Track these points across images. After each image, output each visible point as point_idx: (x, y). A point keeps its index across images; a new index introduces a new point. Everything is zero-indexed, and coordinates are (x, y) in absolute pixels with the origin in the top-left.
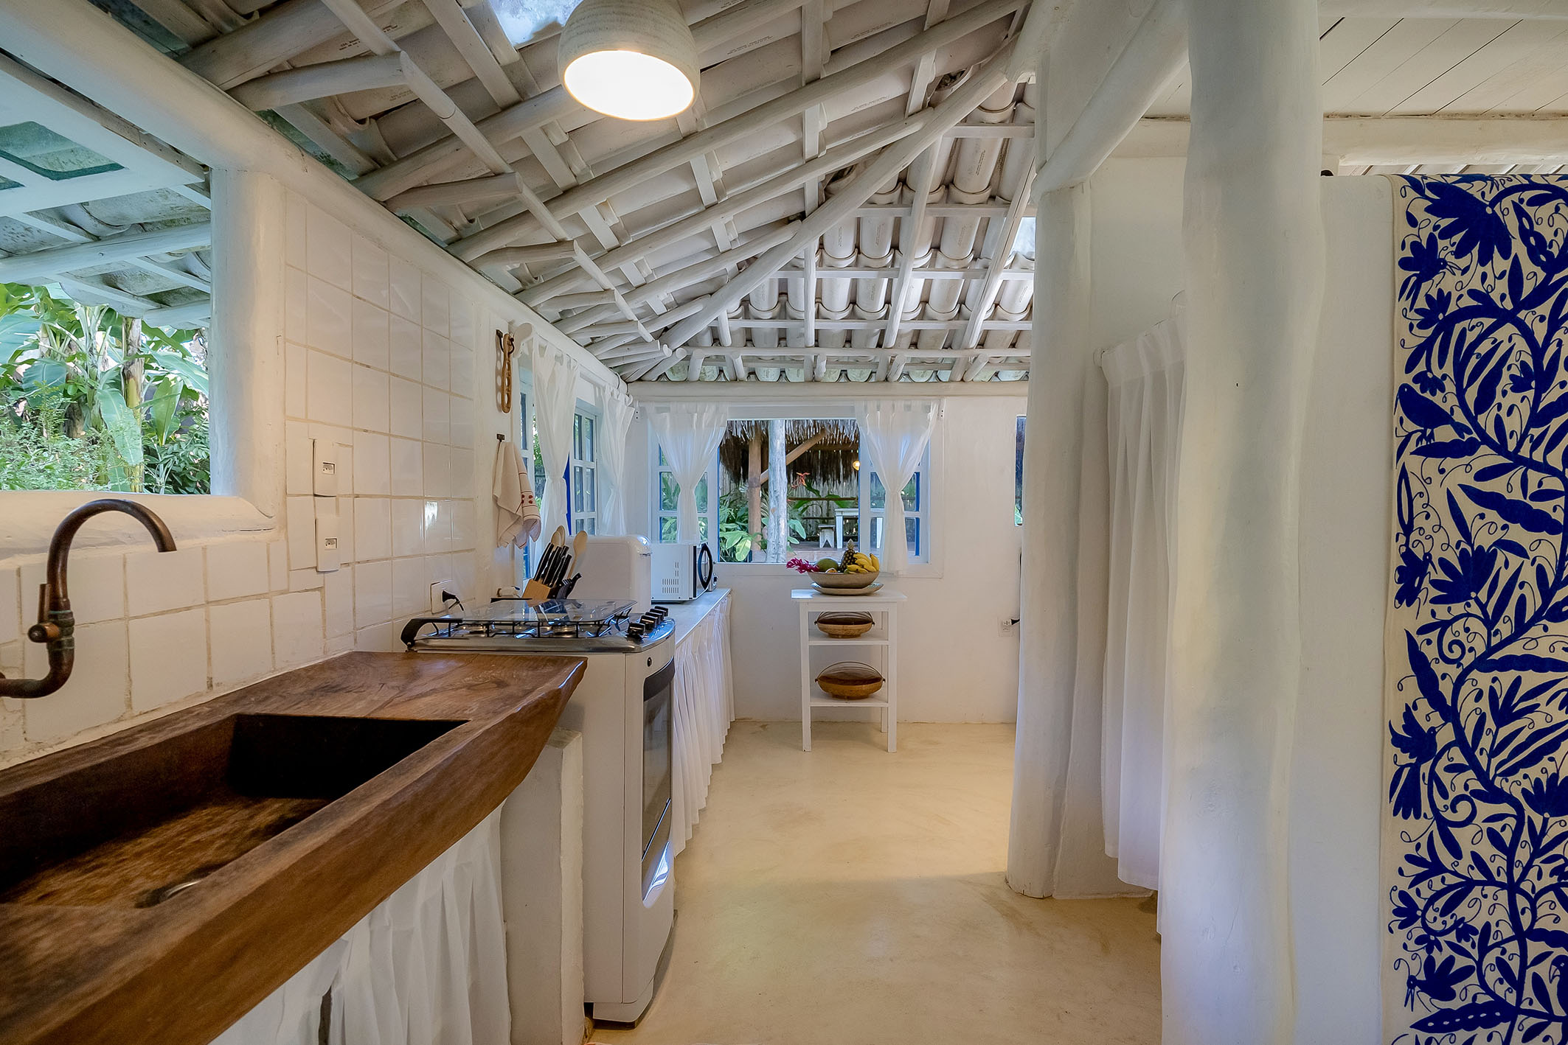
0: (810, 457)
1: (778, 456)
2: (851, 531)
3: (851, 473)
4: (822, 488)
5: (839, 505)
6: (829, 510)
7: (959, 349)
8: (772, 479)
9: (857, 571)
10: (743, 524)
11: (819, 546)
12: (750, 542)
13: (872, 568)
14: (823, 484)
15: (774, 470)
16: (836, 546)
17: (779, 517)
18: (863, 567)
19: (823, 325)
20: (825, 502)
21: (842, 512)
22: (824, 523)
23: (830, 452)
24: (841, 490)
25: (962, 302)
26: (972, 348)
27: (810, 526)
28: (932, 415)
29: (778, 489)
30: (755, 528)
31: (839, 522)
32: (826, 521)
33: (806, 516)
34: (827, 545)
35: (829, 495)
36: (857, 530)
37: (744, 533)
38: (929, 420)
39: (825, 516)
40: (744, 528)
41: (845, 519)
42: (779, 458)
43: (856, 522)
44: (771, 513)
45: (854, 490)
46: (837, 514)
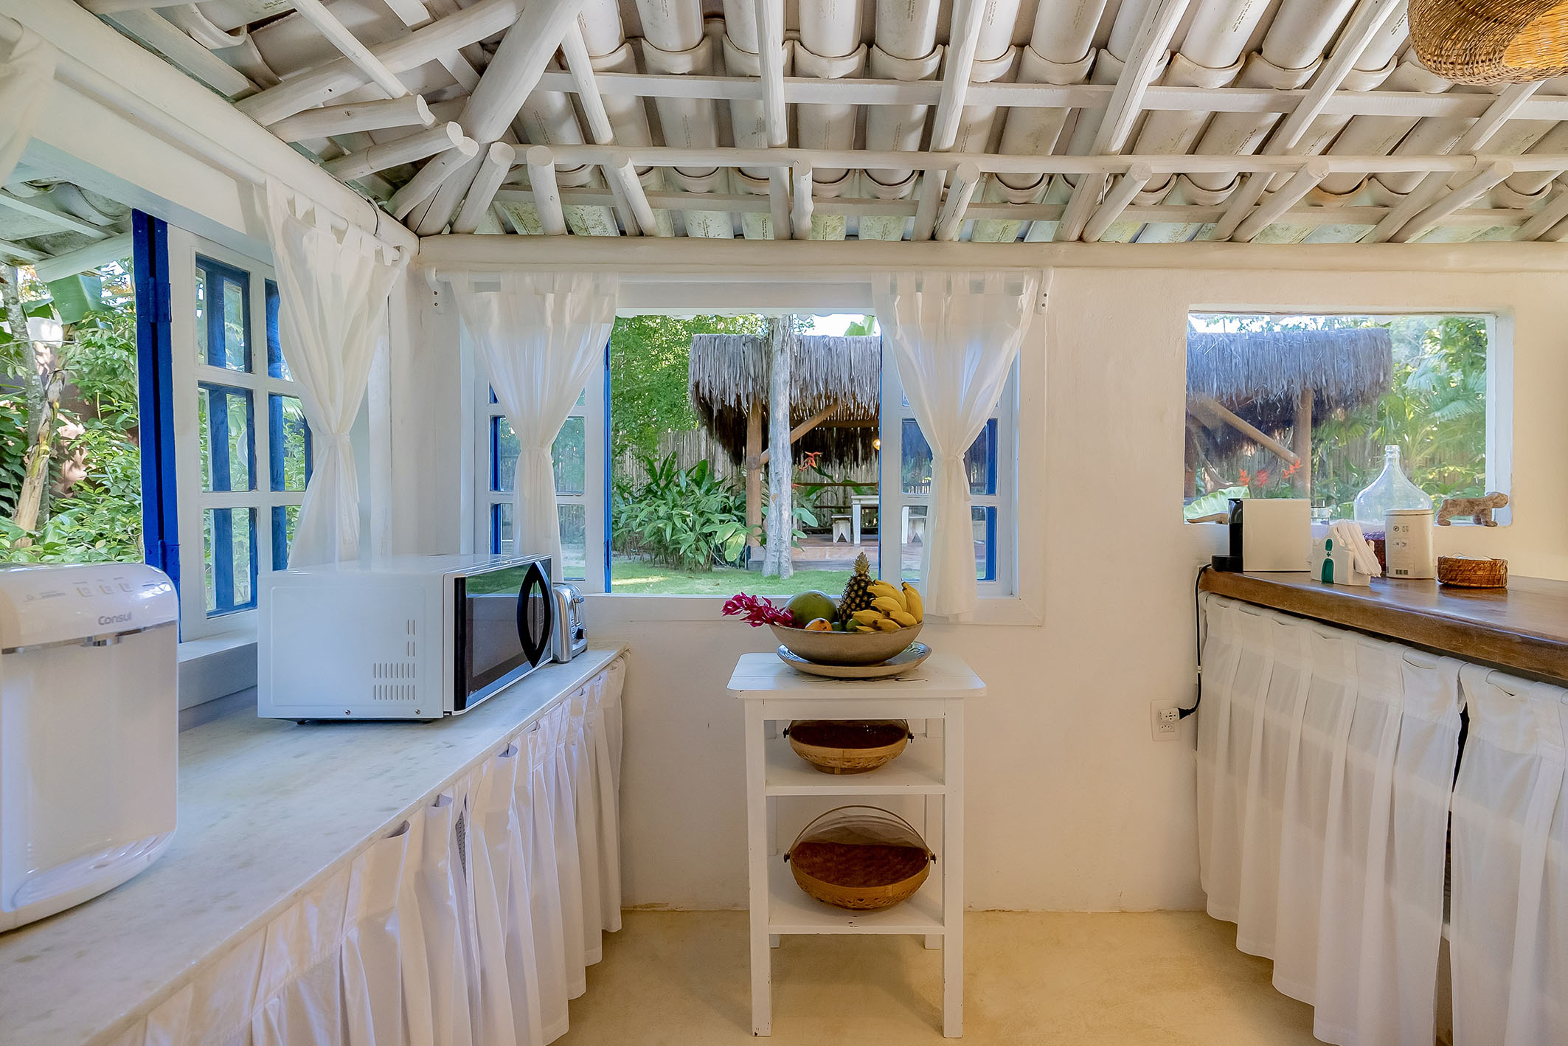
0: (824, 435)
1: (780, 429)
2: (870, 522)
3: (871, 454)
4: (836, 473)
5: (857, 492)
6: (845, 497)
7: (1086, 154)
8: (773, 458)
9: (875, 626)
10: (741, 514)
11: (832, 540)
12: (744, 537)
13: (907, 618)
14: (840, 467)
15: (776, 447)
16: (852, 539)
17: (781, 505)
18: (887, 615)
19: (802, 91)
20: (841, 488)
21: (860, 499)
22: (839, 512)
23: (847, 430)
24: (860, 474)
25: (1101, 44)
26: (1115, 154)
27: (824, 516)
28: (1025, 299)
29: (780, 470)
30: (754, 519)
31: (857, 510)
32: (842, 510)
33: (819, 505)
34: (842, 539)
35: (845, 480)
36: (877, 520)
37: (738, 525)
38: (1021, 310)
39: (841, 504)
40: (741, 519)
41: (863, 508)
42: (783, 436)
43: (877, 512)
44: (771, 501)
45: (875, 475)
46: (854, 502)
